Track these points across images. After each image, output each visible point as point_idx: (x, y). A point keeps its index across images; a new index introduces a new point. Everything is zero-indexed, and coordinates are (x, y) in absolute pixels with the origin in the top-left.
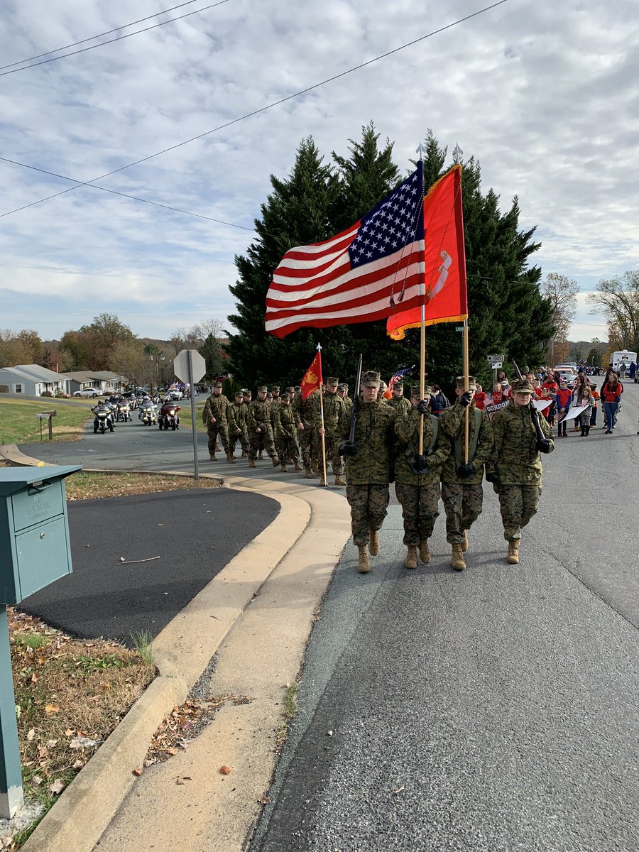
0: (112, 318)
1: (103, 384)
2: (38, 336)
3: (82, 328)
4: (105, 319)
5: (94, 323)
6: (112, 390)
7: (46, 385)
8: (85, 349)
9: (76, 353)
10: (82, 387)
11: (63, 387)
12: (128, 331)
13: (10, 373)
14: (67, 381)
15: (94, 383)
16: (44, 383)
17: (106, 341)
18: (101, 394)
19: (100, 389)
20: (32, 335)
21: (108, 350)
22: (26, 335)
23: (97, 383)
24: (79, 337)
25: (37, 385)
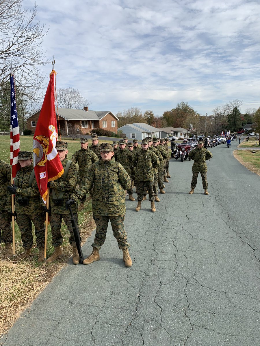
0: (185, 104)
1: (179, 134)
2: (153, 113)
3: (172, 110)
4: (182, 105)
5: (177, 106)
6: (183, 137)
7: (148, 134)
8: (172, 119)
9: (169, 121)
10: (167, 135)
11: (157, 135)
12: (192, 110)
13: (130, 127)
14: (160, 132)
15: (174, 133)
16: (147, 133)
17: (182, 115)
18: (177, 139)
19: (177, 136)
20: (151, 113)
21: (183, 119)
22: (148, 113)
23: (176, 133)
24: (170, 113)
25: (143, 134)
